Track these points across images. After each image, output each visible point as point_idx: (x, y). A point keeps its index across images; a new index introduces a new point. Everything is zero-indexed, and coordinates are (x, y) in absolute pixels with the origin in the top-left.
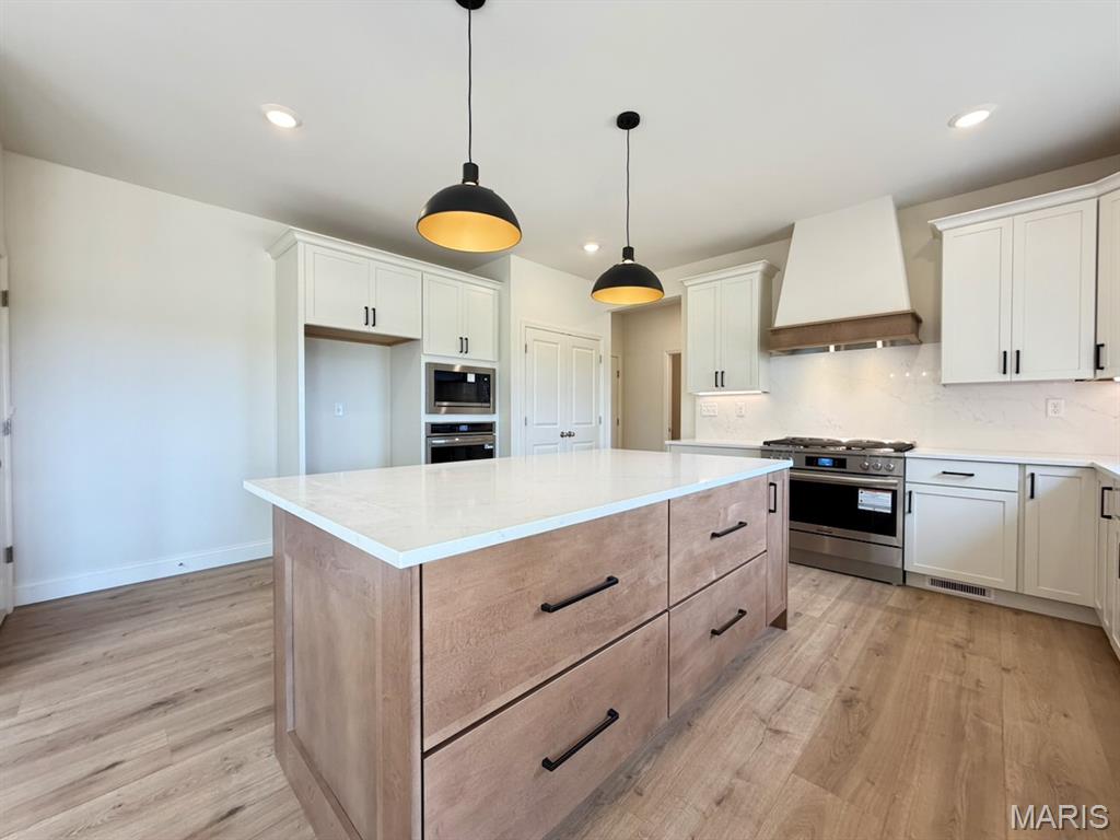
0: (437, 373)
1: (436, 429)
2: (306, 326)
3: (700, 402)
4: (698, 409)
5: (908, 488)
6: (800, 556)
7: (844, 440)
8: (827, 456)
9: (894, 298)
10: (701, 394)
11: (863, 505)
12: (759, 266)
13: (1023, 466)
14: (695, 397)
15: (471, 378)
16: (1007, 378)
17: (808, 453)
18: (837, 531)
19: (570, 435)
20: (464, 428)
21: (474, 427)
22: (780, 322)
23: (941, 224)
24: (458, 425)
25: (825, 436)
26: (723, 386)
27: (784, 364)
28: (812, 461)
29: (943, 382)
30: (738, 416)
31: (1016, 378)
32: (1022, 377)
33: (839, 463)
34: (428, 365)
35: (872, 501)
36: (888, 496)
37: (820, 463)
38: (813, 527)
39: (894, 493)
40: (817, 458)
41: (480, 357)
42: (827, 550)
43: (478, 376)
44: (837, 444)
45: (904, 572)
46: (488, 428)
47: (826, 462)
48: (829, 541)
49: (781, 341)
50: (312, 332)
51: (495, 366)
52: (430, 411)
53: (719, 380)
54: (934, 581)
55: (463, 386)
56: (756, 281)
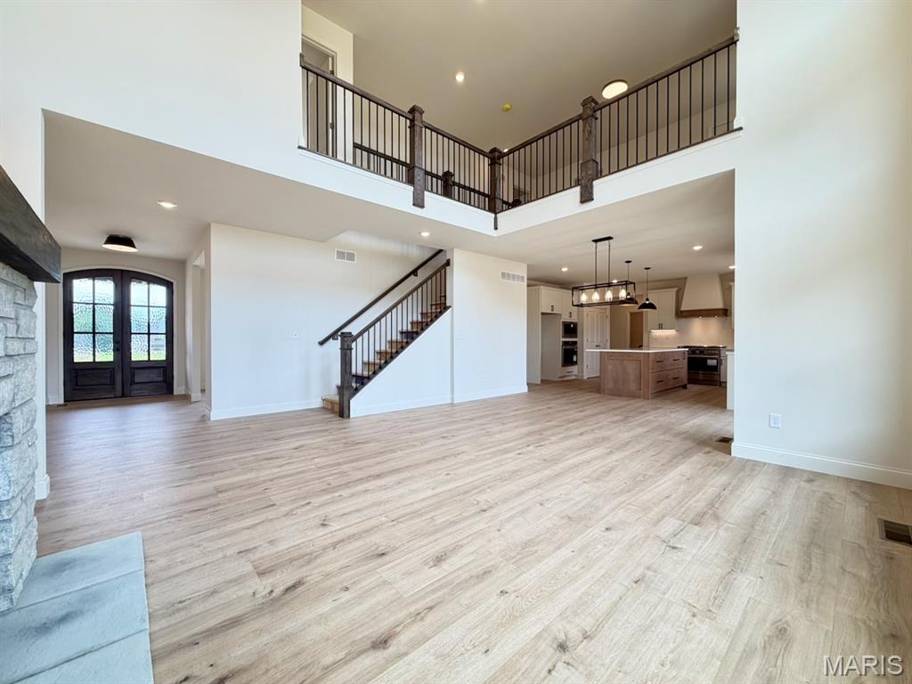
0: (565, 325)
1: (564, 343)
2: (541, 312)
3: (652, 334)
5: (722, 358)
8: (698, 350)
9: (720, 305)
10: (652, 331)
12: (675, 289)
14: (649, 332)
15: (572, 326)
17: (693, 350)
19: (599, 346)
21: (573, 343)
22: (682, 309)
24: (569, 342)
25: (698, 345)
27: (683, 321)
28: (693, 352)
30: (667, 339)
33: (702, 352)
34: (563, 322)
35: (712, 362)
36: (716, 361)
37: (696, 352)
39: (717, 359)
41: (574, 319)
42: (701, 378)
43: (574, 325)
45: (720, 381)
46: (575, 343)
47: (698, 352)
49: (682, 314)
50: (543, 314)
51: (578, 321)
52: (563, 337)
53: (661, 327)
55: (570, 329)
56: (674, 293)
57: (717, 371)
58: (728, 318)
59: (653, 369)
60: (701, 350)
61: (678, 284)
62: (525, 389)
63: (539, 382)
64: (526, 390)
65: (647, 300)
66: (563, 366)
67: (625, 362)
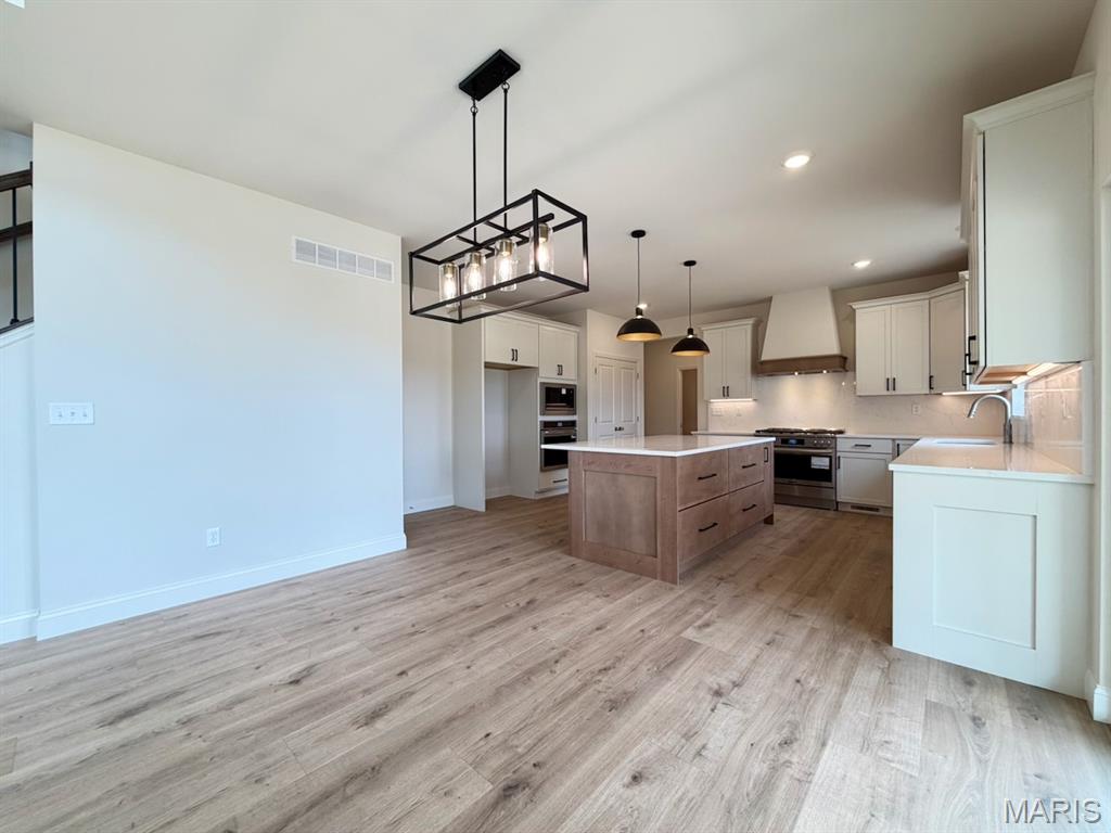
0: (547, 389)
1: (546, 425)
2: (486, 363)
3: (712, 406)
4: (710, 411)
5: (838, 454)
6: (780, 498)
7: (804, 429)
8: (793, 438)
9: (831, 347)
10: (712, 401)
11: (814, 465)
12: (751, 321)
13: (894, 440)
14: (707, 403)
15: (564, 392)
16: (888, 393)
17: (784, 436)
18: (799, 482)
19: (620, 429)
20: (560, 424)
21: (566, 424)
22: (765, 357)
23: (855, 306)
24: (556, 423)
25: (793, 427)
26: (728, 395)
27: (766, 382)
28: (785, 441)
29: (858, 394)
30: (737, 415)
31: (894, 393)
32: (897, 392)
33: (801, 442)
34: (542, 384)
35: (819, 463)
36: (827, 460)
37: (789, 442)
38: (786, 480)
39: (830, 457)
40: (788, 440)
41: (568, 378)
42: (797, 494)
43: (567, 390)
44: (801, 431)
45: (837, 503)
46: (573, 424)
47: (793, 441)
48: (797, 488)
49: (766, 369)
50: (488, 365)
51: (575, 383)
52: (543, 414)
53: (726, 393)
54: (853, 507)
55: (560, 397)
56: (749, 329)
57: (830, 480)
58: (850, 374)
59: (685, 499)
60: (801, 438)
61: (755, 310)
62: (399, 542)
63: (482, 508)
64: (402, 544)
65: (690, 331)
66: (542, 470)
67: (622, 479)
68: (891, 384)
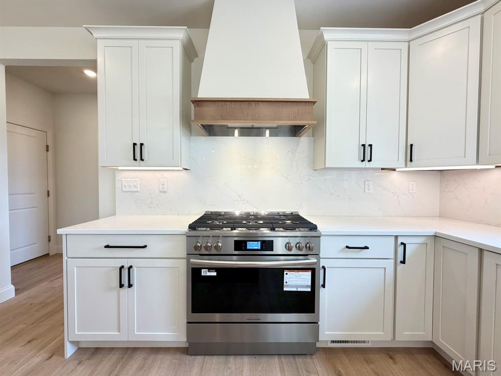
3: (120, 176)
4: (118, 185)
10: (120, 168)
11: (287, 286)
13: (396, 237)
14: (114, 171)
16: (364, 165)
23: (326, 34)
26: (142, 159)
30: (161, 192)
35: (296, 282)
37: (248, 247)
39: (314, 271)
40: (245, 242)
53: (138, 152)
68: (366, 152)
